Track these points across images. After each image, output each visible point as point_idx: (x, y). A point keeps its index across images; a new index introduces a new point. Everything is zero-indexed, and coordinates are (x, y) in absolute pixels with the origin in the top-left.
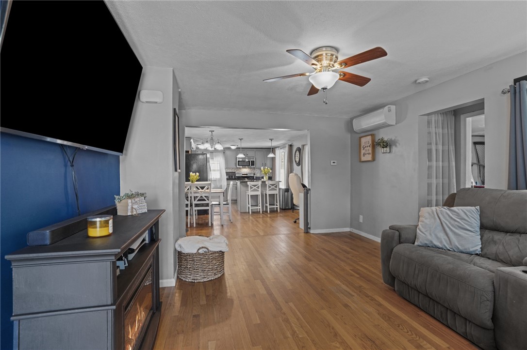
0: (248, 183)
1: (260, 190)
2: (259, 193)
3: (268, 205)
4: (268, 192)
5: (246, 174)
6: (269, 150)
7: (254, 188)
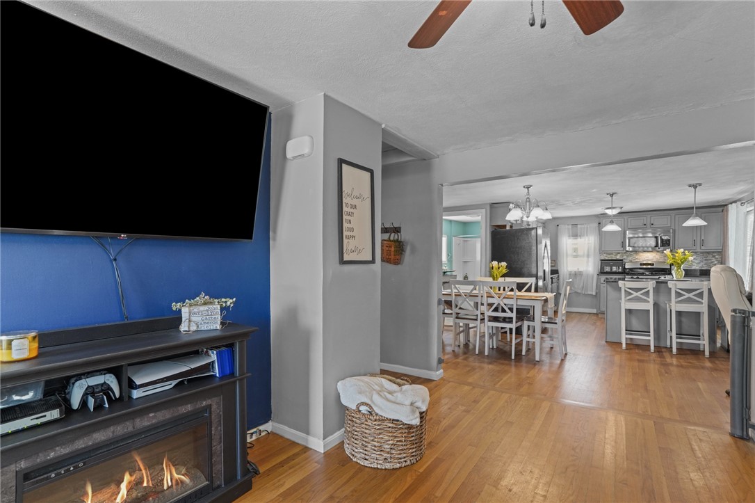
0: (621, 283)
1: (651, 299)
2: (649, 306)
3: (674, 334)
4: (675, 306)
5: (650, 264)
6: (690, 211)
7: (635, 294)
